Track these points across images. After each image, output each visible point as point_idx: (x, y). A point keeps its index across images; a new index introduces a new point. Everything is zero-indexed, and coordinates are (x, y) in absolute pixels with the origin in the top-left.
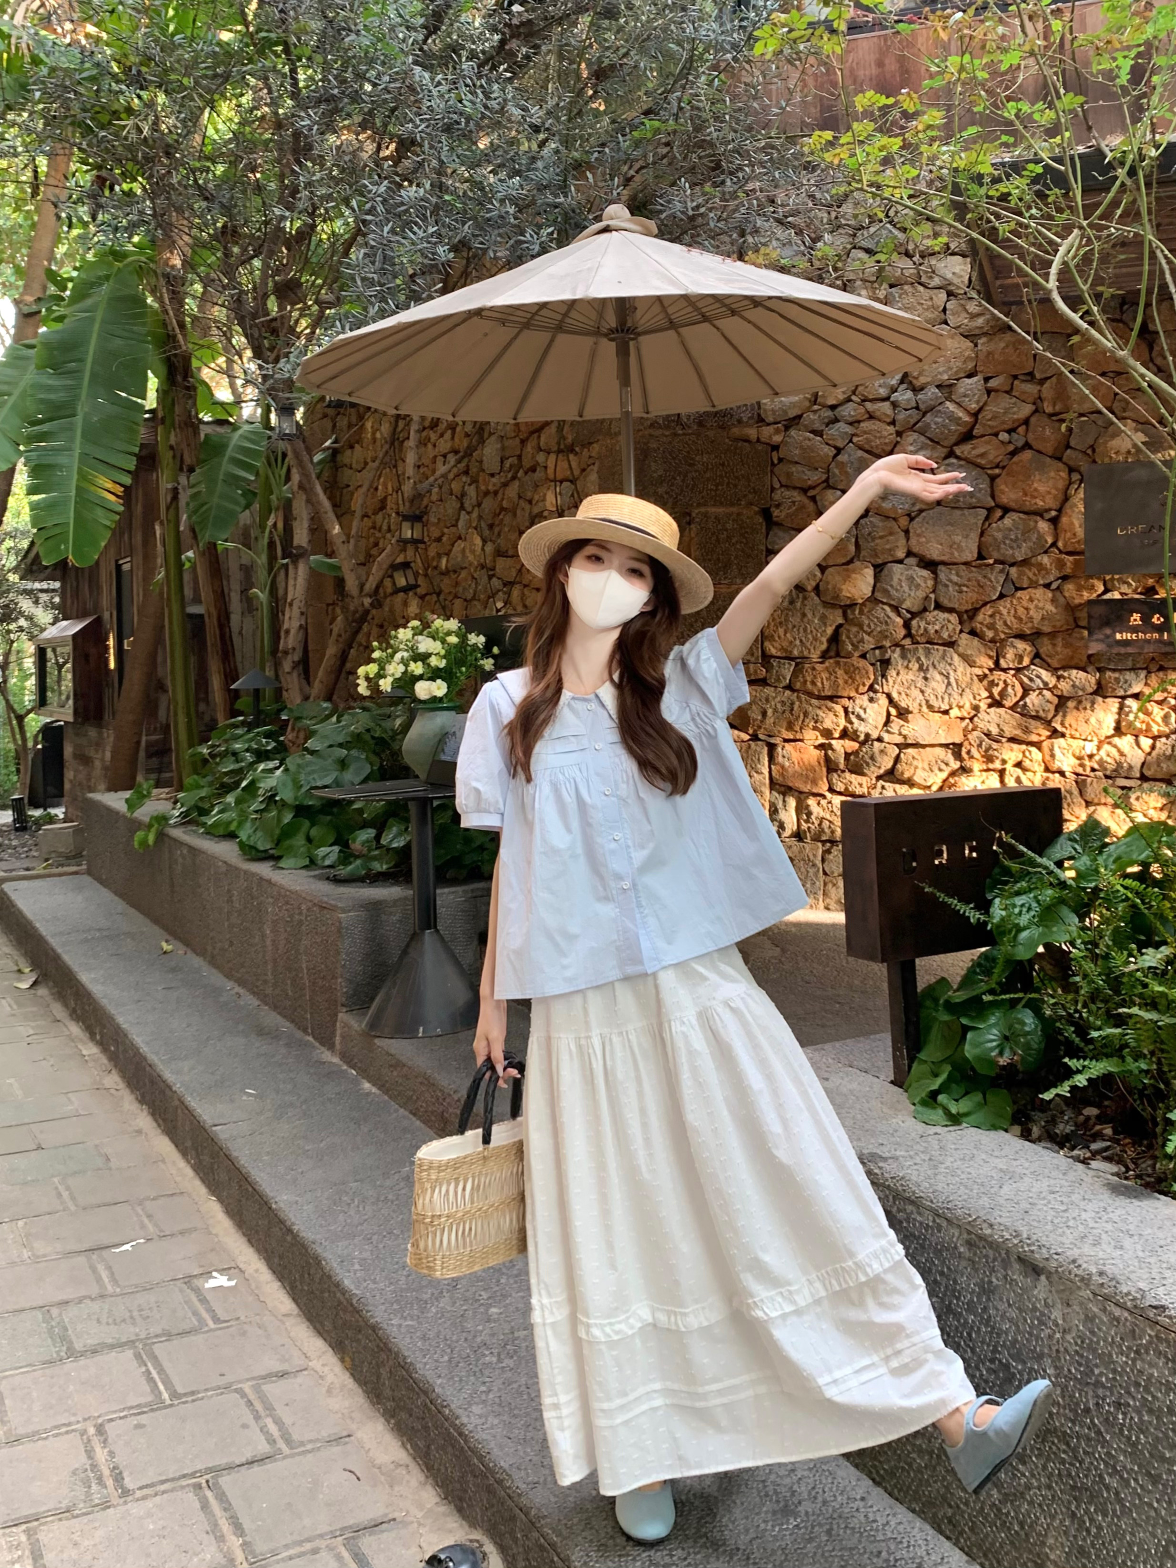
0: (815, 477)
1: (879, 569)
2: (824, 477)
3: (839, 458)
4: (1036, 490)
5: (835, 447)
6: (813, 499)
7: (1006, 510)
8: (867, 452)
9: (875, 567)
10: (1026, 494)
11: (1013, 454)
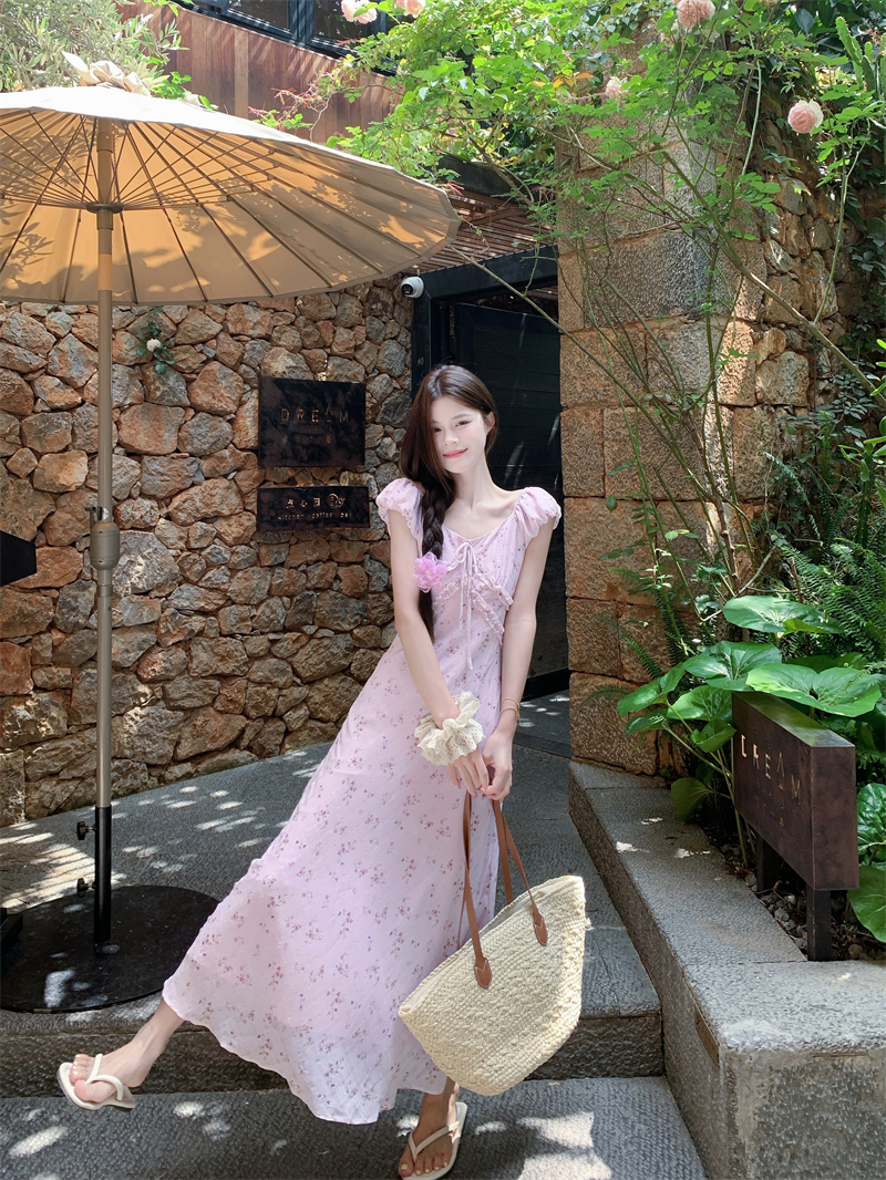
0: (37, 361)
1: (92, 456)
2: (45, 362)
3: (60, 346)
4: (222, 395)
5: (55, 334)
6: (30, 383)
7: (197, 412)
8: (85, 343)
9: (89, 454)
10: (214, 398)
11: (205, 363)
